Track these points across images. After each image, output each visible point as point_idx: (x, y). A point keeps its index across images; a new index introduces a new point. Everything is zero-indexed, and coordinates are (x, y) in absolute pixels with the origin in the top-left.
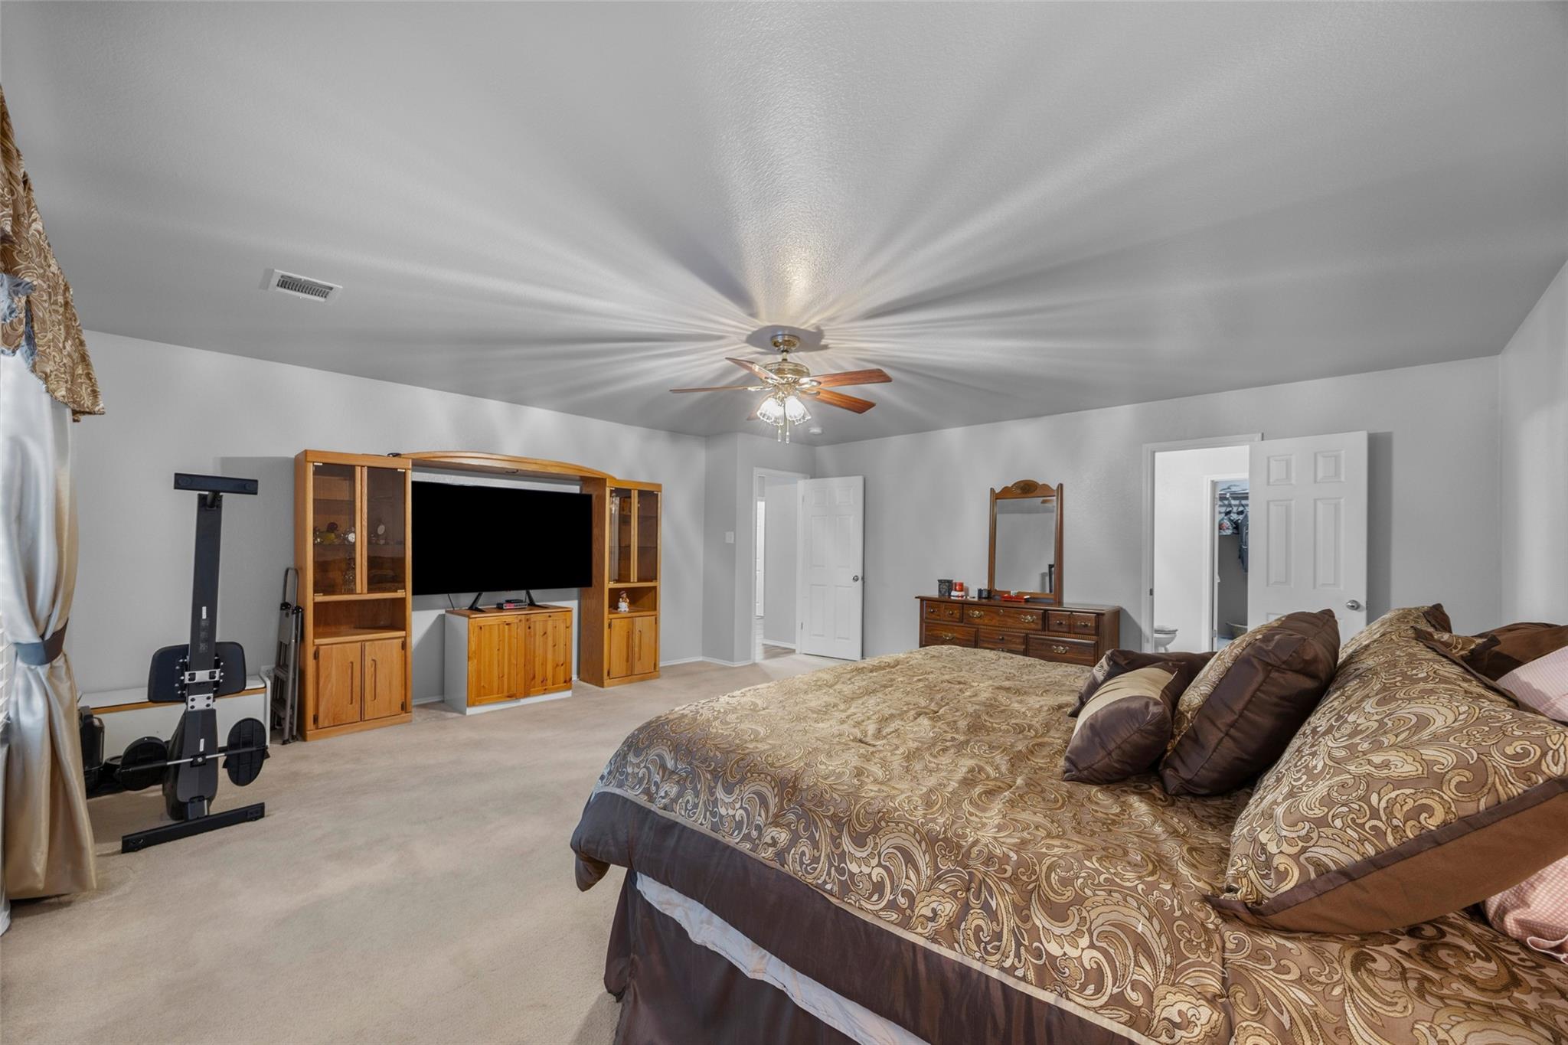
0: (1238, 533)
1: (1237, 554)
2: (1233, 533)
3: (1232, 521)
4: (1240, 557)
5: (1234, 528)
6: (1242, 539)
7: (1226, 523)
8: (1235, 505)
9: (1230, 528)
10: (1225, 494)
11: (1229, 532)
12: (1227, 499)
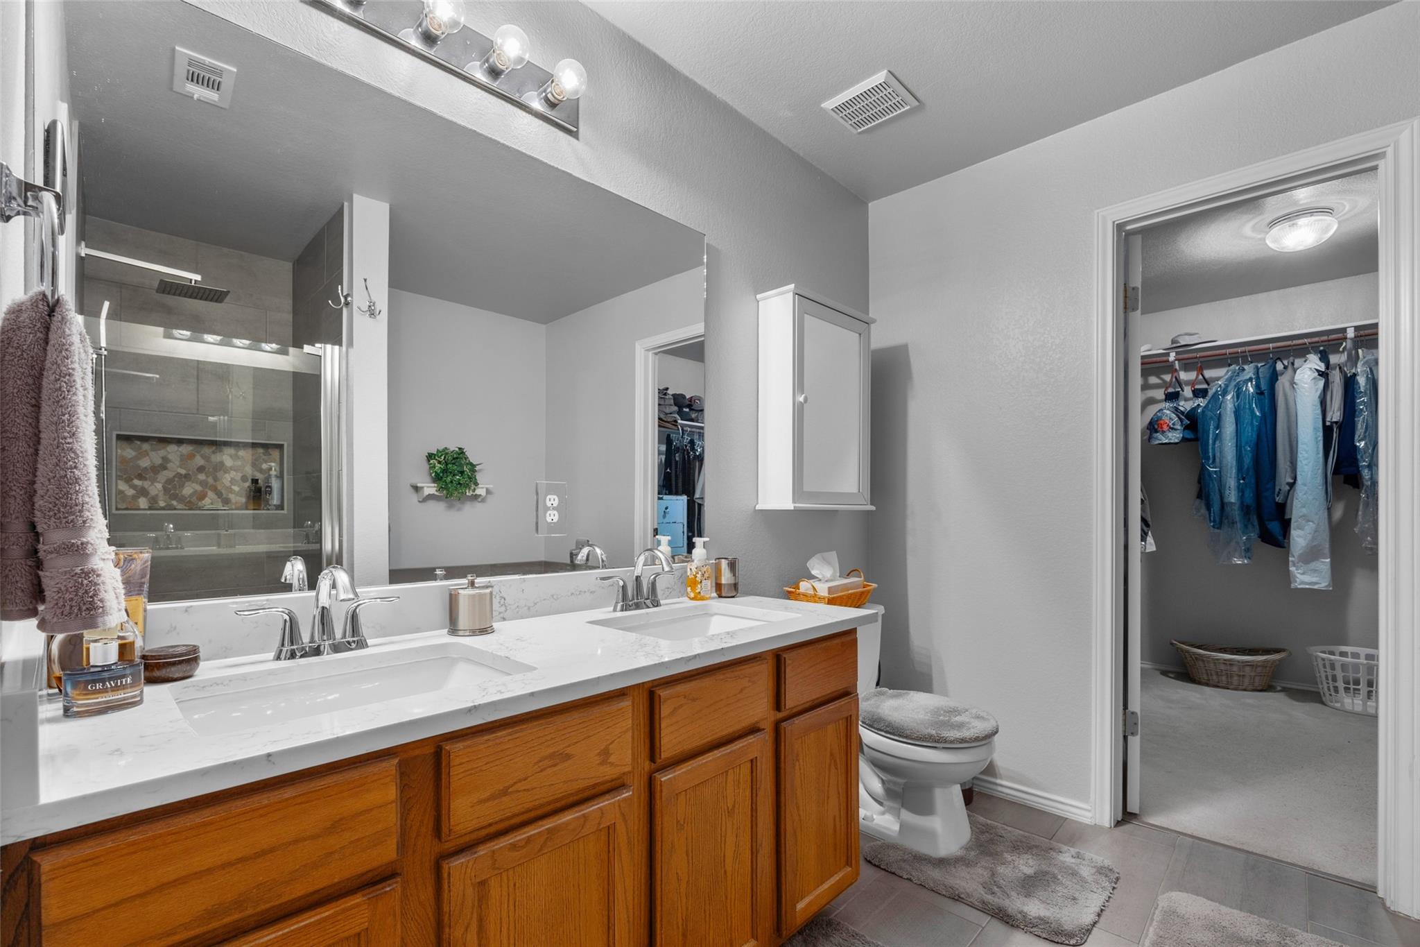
0: (1196, 439)
1: (1194, 489)
2: (1184, 440)
3: (1182, 413)
4: (1199, 496)
5: (1186, 428)
6: (1206, 452)
7: (1169, 416)
8: (1188, 383)
9: (1178, 427)
10: (1168, 355)
11: (1175, 437)
12: (1170, 368)
